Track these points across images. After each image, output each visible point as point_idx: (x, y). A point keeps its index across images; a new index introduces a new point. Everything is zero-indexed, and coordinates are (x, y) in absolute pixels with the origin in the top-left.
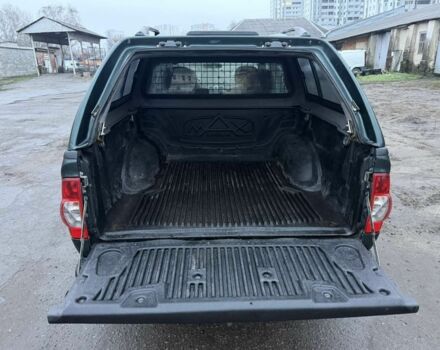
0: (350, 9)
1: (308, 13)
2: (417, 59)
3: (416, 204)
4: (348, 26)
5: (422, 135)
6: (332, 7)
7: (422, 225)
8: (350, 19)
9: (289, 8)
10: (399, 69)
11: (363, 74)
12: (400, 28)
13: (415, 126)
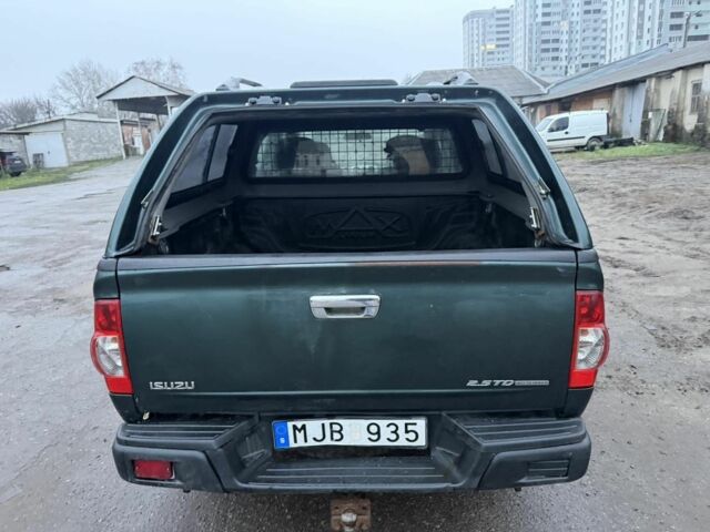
0: (585, 52)
1: (520, 60)
2: (689, 122)
3: (679, 345)
4: (581, 76)
5: (696, 236)
6: (557, 49)
7: (688, 379)
8: (585, 65)
9: (491, 53)
10: (661, 138)
11: (606, 146)
12: (659, 76)
13: (685, 223)
